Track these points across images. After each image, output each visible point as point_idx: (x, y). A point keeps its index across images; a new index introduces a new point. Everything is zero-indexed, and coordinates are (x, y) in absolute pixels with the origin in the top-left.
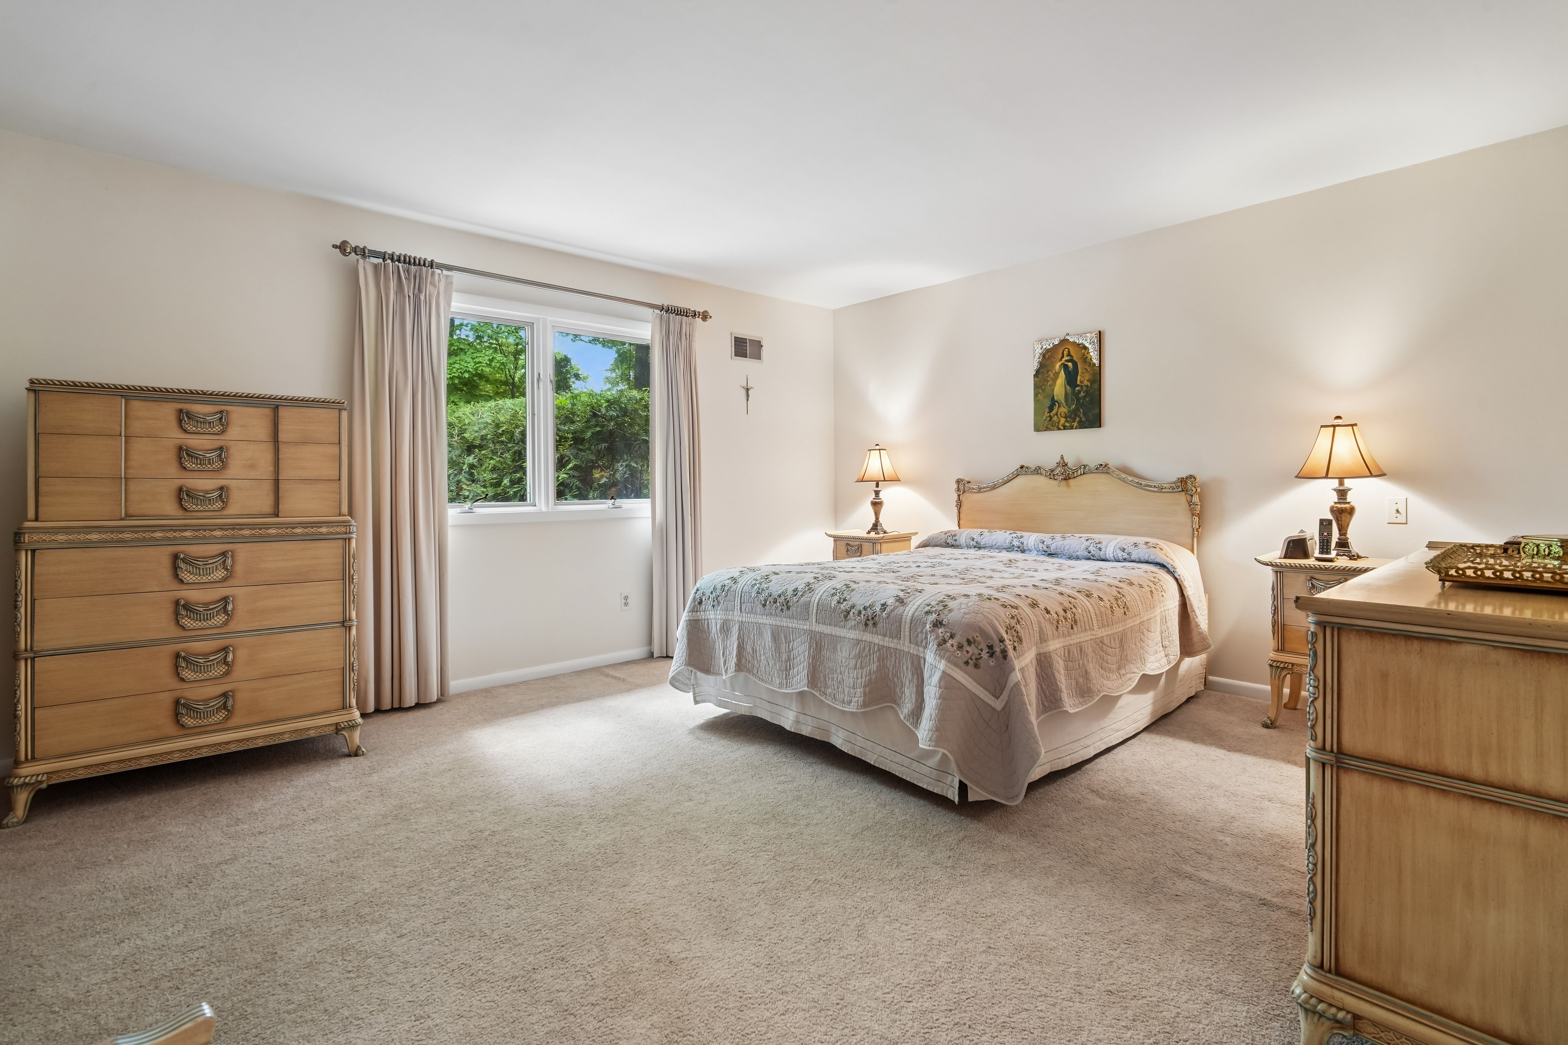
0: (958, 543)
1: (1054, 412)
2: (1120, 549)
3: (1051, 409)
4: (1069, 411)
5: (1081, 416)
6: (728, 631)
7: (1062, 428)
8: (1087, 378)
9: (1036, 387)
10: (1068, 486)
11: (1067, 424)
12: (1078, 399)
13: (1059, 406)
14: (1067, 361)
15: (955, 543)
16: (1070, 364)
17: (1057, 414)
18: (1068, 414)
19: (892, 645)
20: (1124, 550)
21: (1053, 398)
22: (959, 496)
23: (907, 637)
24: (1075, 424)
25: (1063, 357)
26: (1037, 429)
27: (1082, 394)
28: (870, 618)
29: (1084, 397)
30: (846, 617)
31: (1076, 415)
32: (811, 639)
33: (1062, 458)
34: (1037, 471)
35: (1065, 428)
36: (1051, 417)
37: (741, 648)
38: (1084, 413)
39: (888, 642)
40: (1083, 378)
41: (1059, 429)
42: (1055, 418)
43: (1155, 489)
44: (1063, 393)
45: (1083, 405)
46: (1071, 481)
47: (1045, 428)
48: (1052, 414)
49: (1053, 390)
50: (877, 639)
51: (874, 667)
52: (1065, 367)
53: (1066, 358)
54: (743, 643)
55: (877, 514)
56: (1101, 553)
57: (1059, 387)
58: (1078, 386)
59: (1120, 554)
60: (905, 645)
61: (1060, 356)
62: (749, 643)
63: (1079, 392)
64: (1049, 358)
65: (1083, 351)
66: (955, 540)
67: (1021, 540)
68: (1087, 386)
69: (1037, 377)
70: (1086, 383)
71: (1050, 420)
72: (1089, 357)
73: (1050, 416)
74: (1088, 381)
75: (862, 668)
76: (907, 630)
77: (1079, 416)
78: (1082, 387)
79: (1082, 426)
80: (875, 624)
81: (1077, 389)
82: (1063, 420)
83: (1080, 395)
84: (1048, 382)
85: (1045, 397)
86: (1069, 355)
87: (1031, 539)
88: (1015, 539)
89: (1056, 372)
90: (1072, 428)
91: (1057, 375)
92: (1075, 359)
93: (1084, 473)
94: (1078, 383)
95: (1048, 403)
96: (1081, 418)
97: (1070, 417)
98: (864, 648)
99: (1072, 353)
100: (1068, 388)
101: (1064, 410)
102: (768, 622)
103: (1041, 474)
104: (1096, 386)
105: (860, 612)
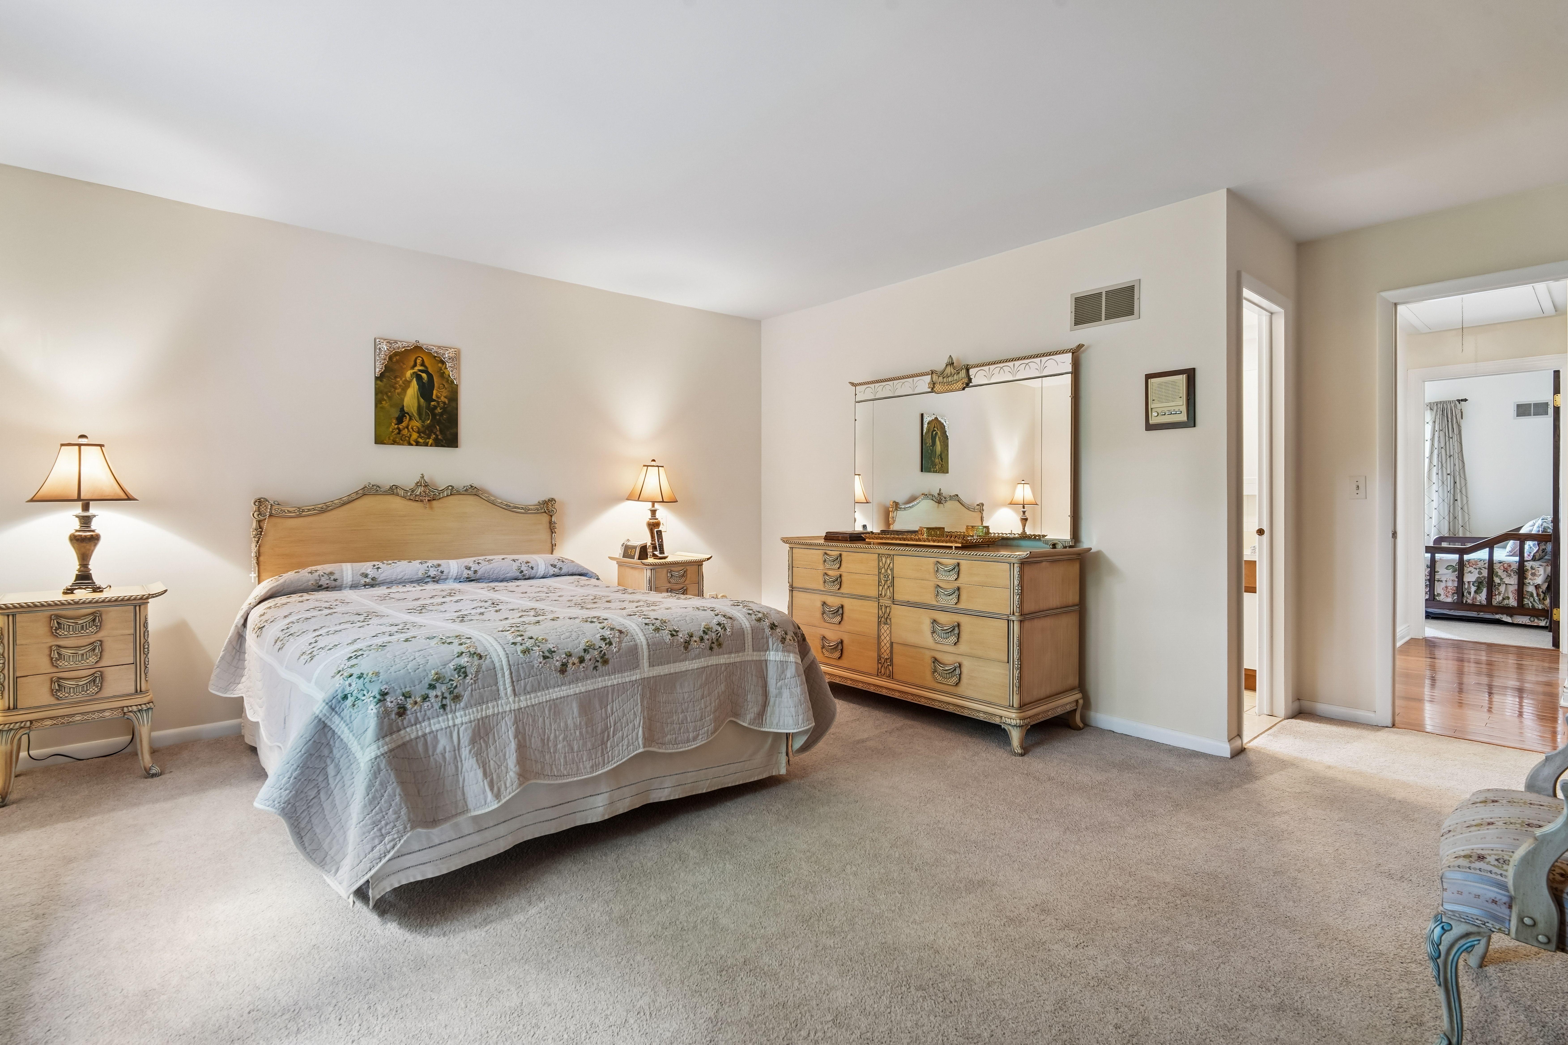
0: (337, 583)
1: (404, 424)
2: (552, 565)
3: (400, 420)
4: (423, 426)
5: (438, 433)
6: (487, 734)
7: (414, 443)
8: (444, 394)
9: (378, 392)
10: (431, 508)
11: (420, 440)
12: (434, 415)
13: (410, 419)
14: (420, 371)
15: (333, 584)
16: (424, 375)
17: (407, 427)
18: (422, 429)
19: (738, 660)
20: (554, 566)
21: (402, 409)
22: (259, 522)
23: (751, 647)
24: (431, 441)
25: (415, 365)
26: (379, 440)
27: (439, 410)
28: (714, 641)
29: (441, 414)
30: (686, 648)
31: (432, 432)
32: (643, 689)
33: (423, 477)
34: (393, 491)
35: (418, 444)
36: (400, 430)
37: (522, 748)
38: (441, 431)
39: (734, 658)
40: (439, 393)
41: (410, 444)
42: (405, 432)
43: (522, 511)
44: (416, 405)
45: (439, 422)
46: (434, 503)
47: (391, 441)
48: (401, 427)
49: (403, 400)
50: (723, 659)
51: (722, 687)
52: (419, 378)
53: (419, 367)
54: (525, 740)
55: (84, 559)
56: (534, 571)
57: (411, 398)
58: (434, 400)
59: (552, 571)
60: (750, 655)
61: (412, 363)
62: (535, 735)
63: (435, 407)
64: (397, 362)
65: (440, 365)
66: (335, 580)
67: (440, 569)
68: (444, 403)
69: (381, 381)
70: (443, 399)
71: (399, 433)
72: (447, 373)
73: (398, 428)
74: (445, 397)
75: (709, 694)
76: (750, 640)
77: (435, 434)
78: (438, 402)
79: (438, 443)
80: (720, 645)
81: (433, 403)
82: (415, 436)
83: (436, 411)
84: (395, 388)
85: (391, 406)
86: (423, 364)
87: (453, 566)
88: (431, 569)
89: (406, 380)
90: (426, 445)
91: (407, 384)
92: (430, 370)
93: (451, 494)
94: (434, 397)
95: (396, 413)
96: (437, 436)
97: (424, 433)
98: (711, 673)
99: (427, 363)
100: (422, 400)
101: (416, 424)
102: (571, 692)
103: (397, 495)
104: (454, 404)
105: (702, 639)
